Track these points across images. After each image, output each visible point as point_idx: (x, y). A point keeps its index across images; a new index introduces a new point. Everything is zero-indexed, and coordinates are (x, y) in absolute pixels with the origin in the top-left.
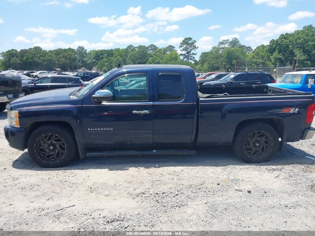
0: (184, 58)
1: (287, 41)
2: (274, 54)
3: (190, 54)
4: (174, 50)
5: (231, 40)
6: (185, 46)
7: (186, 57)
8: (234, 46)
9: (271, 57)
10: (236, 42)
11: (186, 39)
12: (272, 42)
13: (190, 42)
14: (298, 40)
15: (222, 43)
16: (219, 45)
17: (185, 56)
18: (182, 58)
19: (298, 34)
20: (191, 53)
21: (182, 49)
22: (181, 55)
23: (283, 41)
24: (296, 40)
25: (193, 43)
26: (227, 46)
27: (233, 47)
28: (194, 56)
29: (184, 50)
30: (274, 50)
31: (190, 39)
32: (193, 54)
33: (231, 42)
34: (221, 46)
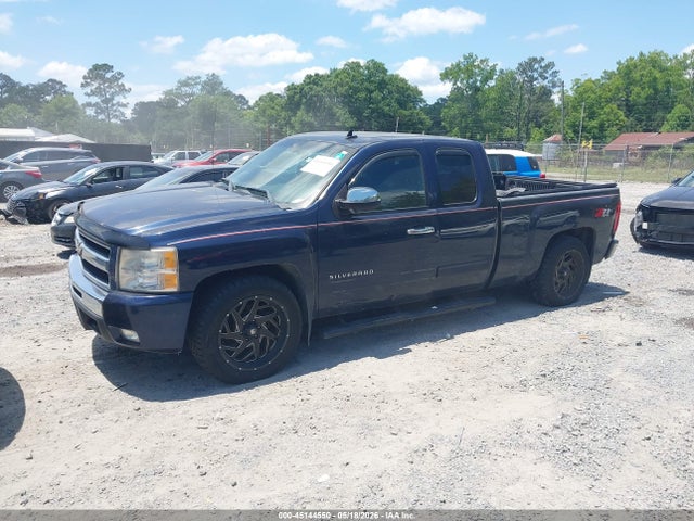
0: (96, 112)
1: (319, 89)
2: (299, 113)
3: (113, 105)
4: (65, 92)
5: (204, 79)
6: (96, 85)
7: (102, 112)
8: (213, 91)
9: (293, 119)
10: (215, 83)
11: (96, 67)
12: (292, 88)
13: (109, 75)
14: (339, 88)
15: (185, 84)
16: (179, 88)
17: (100, 108)
18: (90, 112)
19: (337, 76)
20: (114, 102)
21: (88, 90)
22: (89, 105)
23: (311, 89)
24: (335, 88)
25: (116, 78)
26: (197, 90)
27: (209, 93)
28: (121, 109)
29: (93, 93)
30: (298, 106)
31: (107, 68)
32: (119, 104)
33: (205, 82)
34: (183, 89)
